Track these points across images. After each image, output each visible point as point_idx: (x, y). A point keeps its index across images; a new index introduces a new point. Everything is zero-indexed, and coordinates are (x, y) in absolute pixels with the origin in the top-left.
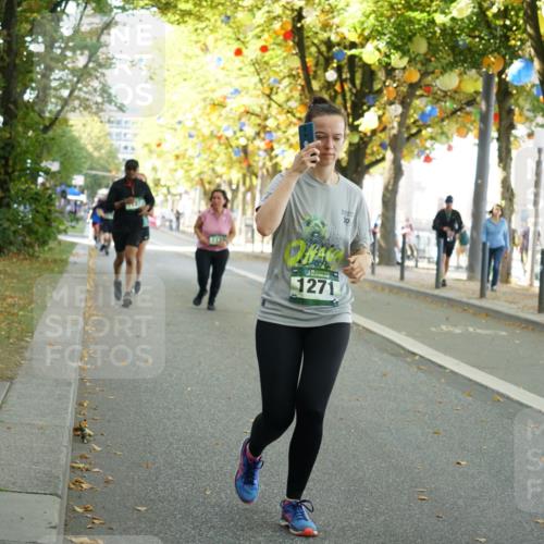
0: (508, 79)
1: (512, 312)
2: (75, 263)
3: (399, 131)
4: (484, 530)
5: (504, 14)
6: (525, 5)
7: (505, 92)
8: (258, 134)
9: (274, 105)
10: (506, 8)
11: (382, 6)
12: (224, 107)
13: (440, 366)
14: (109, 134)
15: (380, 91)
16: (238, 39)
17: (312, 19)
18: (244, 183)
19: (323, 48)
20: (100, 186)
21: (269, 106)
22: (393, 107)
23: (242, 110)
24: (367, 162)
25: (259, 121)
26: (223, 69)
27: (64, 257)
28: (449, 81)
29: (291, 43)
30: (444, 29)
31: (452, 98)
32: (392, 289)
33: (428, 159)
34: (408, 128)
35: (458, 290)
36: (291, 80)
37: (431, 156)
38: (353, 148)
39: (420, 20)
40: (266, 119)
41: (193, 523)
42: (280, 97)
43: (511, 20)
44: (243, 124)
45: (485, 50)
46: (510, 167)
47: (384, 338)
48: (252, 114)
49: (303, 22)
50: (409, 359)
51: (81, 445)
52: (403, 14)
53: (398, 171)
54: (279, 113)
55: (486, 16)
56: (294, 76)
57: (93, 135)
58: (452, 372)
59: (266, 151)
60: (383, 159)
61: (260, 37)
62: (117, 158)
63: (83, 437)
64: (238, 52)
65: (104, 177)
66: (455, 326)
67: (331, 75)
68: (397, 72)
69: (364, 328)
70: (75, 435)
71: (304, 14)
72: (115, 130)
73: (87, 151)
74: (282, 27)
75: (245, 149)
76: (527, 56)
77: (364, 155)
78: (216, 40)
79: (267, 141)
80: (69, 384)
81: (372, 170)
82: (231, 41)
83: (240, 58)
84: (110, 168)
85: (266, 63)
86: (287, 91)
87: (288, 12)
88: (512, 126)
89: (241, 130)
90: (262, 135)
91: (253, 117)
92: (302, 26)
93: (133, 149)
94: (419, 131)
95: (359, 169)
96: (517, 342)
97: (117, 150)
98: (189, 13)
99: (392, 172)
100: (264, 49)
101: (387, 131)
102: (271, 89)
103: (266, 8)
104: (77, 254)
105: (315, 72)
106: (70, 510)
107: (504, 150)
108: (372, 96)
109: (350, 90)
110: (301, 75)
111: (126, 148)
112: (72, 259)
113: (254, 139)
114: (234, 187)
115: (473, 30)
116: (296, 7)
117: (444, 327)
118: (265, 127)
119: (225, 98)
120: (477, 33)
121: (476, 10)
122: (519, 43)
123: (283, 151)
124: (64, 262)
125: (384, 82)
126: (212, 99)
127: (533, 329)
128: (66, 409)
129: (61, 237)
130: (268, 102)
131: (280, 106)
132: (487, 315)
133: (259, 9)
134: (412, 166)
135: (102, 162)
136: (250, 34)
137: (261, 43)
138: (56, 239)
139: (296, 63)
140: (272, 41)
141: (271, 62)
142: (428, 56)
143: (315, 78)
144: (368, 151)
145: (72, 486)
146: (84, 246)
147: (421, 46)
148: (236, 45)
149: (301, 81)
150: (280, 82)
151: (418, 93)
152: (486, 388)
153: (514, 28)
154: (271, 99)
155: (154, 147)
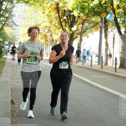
0: (107, 19)
1: (109, 72)
2: (7, 62)
3: (81, 31)
4: (107, 123)
5: (105, 3)
6: (110, 1)
7: (106, 21)
8: (48, 31)
9: (52, 25)
10: (106, 2)
11: (77, 2)
12: (40, 25)
13: (94, 85)
14: (13, 32)
15: (77, 21)
16: (43, 10)
17: (61, 5)
18: (45, 43)
19: (63, 12)
20: (11, 44)
21: (51, 25)
22: (80, 25)
23: (45, 26)
24: (74, 38)
25: (49, 29)
26: (40, 17)
27: (5, 61)
28: (94, 19)
29: (56, 10)
30: (92, 7)
31: (93, 23)
32: (81, 67)
33: (88, 37)
34: (83, 30)
35: (96, 67)
36: (56, 19)
37: (88, 36)
38: (71, 35)
39: (86, 5)
40: (50, 28)
41: (40, 123)
42: (53, 23)
43: (107, 5)
44: (45, 29)
45: (101, 12)
46: (107, 39)
47: (80, 79)
48: (47, 27)
49: (59, 5)
50: (86, 84)
51: (13, 105)
52: (82, 4)
53: (81, 40)
54: (54, 27)
55: (101, 4)
56: (57, 18)
57: (9, 32)
58: (96, 86)
59: (50, 35)
60: (78, 37)
61: (49, 9)
62: (15, 38)
63: (13, 103)
64: (44, 13)
65: (12, 42)
66: (96, 76)
67: (65, 18)
68: (81, 17)
69: (75, 76)
70: (11, 103)
71: (59, 4)
72: (14, 31)
73: (8, 36)
74: (54, 7)
75: (45, 35)
76: (111, 13)
77: (73, 36)
78: (39, 10)
79: (50, 33)
80: (9, 91)
81: (75, 40)
82: (42, 10)
83: (44, 14)
84: (14, 40)
85: (50, 15)
86: (55, 21)
87: (55, 3)
88: (107, 29)
89: (44, 31)
90: (49, 32)
91: (47, 28)
92: (58, 7)
93: (19, 35)
94: (86, 30)
95: (72, 39)
96: (111, 79)
97: (15, 36)
98: (32, 4)
99: (80, 40)
100: (50, 12)
101: (79, 30)
102: (51, 21)
103: (50, 3)
104: (7, 60)
105: (61, 17)
106: (12, 120)
107: (106, 34)
108: (75, 22)
109: (70, 21)
110: (58, 18)
111: (17, 35)
112: (6, 61)
113: (47, 32)
114: (43, 44)
115: (98, 7)
116: (57, 2)
117: (93, 76)
118: (50, 30)
119: (41, 23)
120: (99, 8)
121: (99, 3)
122: (109, 10)
123: (55, 36)
124: (5, 62)
125: (78, 19)
126: (38, 24)
127: (114, 76)
128: (9, 97)
129: (4, 56)
130: (50, 24)
131: (53, 25)
132: (103, 73)
133: (49, 3)
134: (84, 38)
135: (12, 38)
136: (46, 9)
137: (49, 10)
138: (2, 57)
139: (57, 15)
140: (51, 10)
141: (51, 15)
142: (88, 13)
143: (61, 18)
144: (74, 35)
145: (12, 115)
146: (9, 58)
147: (87, 11)
148: (43, 11)
149: (58, 19)
150: (53, 19)
151: (85, 22)
152: (104, 90)
153: (108, 7)
154: (51, 23)
155: (24, 35)
